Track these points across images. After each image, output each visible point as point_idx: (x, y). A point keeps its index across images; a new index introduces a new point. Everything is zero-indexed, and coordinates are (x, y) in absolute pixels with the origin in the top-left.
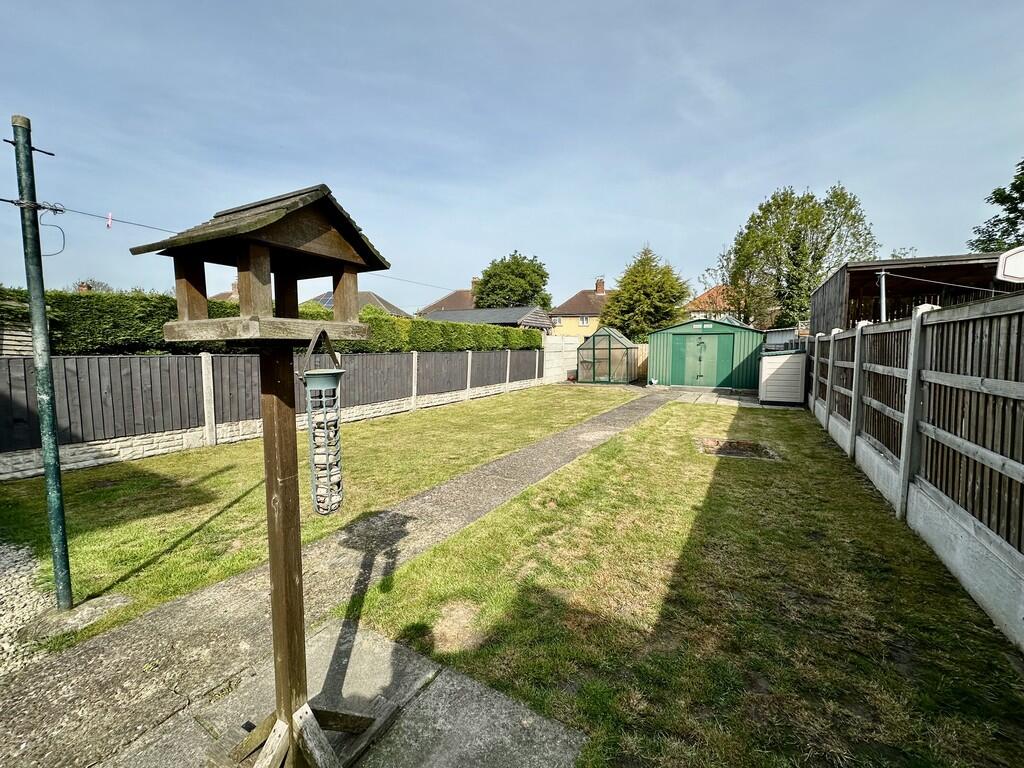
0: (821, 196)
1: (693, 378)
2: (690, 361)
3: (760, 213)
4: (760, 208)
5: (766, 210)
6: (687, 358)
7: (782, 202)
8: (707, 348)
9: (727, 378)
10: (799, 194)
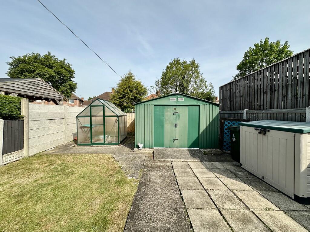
1: (170, 141)
2: (168, 127)
4: (170, 64)
6: (166, 125)
9: (195, 140)
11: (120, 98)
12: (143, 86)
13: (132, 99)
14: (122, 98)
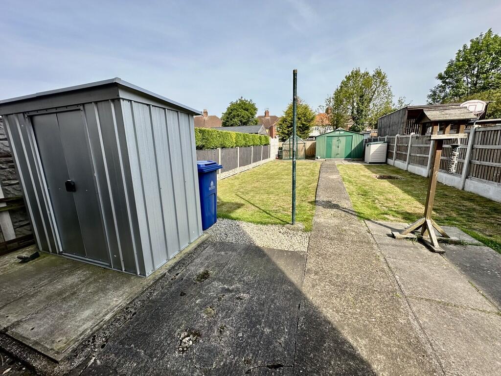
0: (371, 73)
1: (335, 155)
2: (334, 148)
3: (346, 80)
4: (346, 77)
5: (348, 78)
6: (332, 147)
7: (355, 75)
8: (342, 142)
9: (349, 154)
10: (362, 72)
11: (288, 127)
12: (311, 111)
13: (300, 127)
14: (290, 127)
